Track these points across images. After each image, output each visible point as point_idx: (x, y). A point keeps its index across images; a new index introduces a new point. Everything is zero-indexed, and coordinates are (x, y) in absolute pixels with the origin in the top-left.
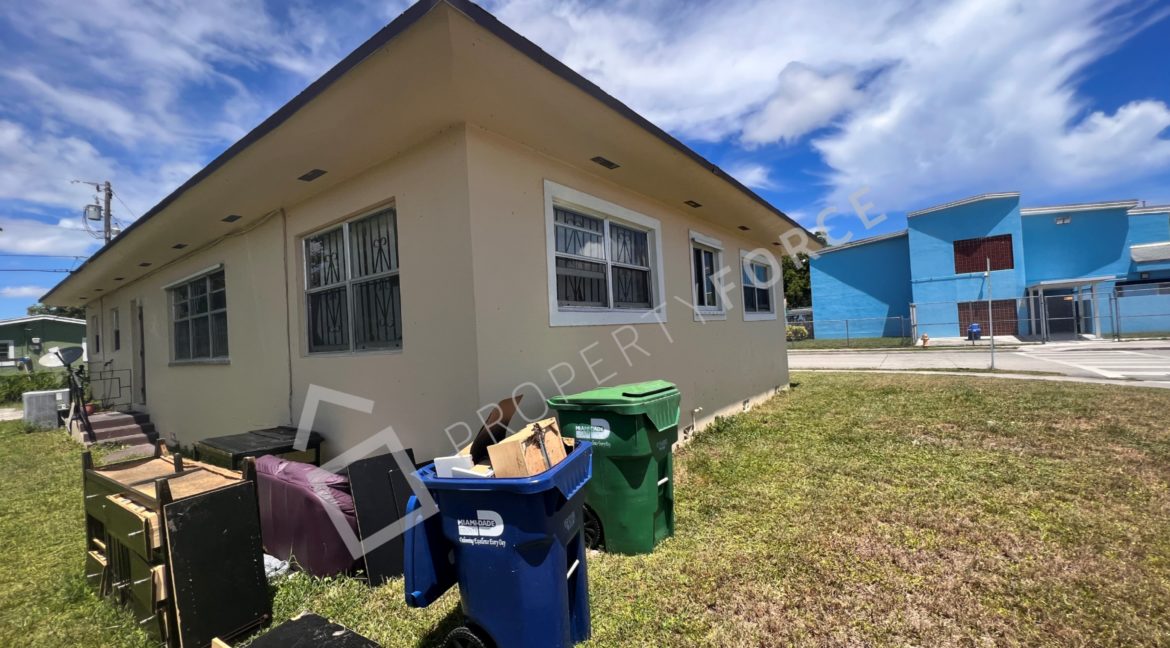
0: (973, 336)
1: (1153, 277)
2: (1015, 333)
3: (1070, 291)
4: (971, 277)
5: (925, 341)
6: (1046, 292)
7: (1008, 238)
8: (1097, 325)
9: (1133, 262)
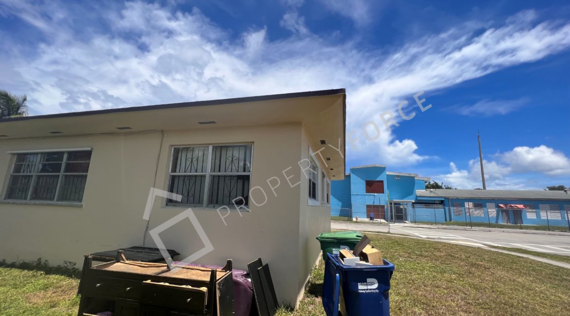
0: (371, 219)
1: (422, 202)
2: (384, 219)
3: (400, 204)
4: (370, 195)
5: (357, 219)
6: (395, 204)
7: (382, 182)
8: (409, 217)
9: (416, 196)
